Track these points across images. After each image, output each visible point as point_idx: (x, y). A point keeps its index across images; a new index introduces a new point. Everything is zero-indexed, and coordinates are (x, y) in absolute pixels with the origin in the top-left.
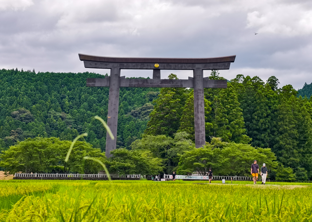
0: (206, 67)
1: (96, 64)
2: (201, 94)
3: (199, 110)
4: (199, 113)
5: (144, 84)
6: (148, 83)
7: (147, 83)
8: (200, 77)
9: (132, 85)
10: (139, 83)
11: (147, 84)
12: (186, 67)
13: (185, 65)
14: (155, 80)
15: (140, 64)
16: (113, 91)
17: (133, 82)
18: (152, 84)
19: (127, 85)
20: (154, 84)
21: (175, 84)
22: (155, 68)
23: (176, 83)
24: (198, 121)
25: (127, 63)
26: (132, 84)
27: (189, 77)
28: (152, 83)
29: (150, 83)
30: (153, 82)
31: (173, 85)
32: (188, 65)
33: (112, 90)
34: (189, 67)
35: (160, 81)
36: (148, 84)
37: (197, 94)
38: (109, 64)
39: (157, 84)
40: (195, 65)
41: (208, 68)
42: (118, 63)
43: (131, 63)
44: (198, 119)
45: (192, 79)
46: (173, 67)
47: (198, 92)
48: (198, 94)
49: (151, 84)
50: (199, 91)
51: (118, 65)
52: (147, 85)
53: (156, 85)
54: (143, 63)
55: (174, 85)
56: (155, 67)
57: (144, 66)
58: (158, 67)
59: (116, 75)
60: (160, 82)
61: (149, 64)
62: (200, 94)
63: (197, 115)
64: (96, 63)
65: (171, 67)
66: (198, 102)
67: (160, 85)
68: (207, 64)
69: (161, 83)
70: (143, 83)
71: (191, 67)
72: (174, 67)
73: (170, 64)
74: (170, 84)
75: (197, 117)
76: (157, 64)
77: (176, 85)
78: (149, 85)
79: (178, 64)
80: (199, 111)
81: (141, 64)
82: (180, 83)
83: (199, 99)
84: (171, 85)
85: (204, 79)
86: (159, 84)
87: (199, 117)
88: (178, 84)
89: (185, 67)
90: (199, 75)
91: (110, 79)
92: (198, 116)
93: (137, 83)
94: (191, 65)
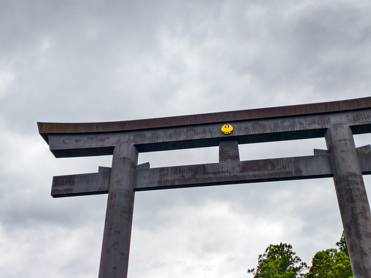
0: (360, 120)
1: (77, 141)
2: (358, 186)
3: (361, 229)
4: (364, 237)
5: (197, 177)
6: (209, 173)
7: (204, 174)
8: (346, 144)
9: (167, 181)
10: (185, 175)
11: (204, 176)
12: (305, 125)
13: (302, 120)
14: (225, 164)
15: (185, 130)
16: (115, 196)
17: (167, 175)
18: (217, 175)
19: (153, 183)
20: (224, 175)
21: (280, 171)
22: (223, 136)
23: (283, 167)
24: (363, 262)
25: (153, 132)
26: (165, 179)
27: (316, 151)
28: (219, 172)
29: (214, 173)
30: (220, 170)
31: (274, 171)
32: (310, 119)
33: (113, 196)
34: (312, 124)
35: (239, 166)
36: (207, 176)
37: (348, 188)
38: (108, 138)
39: (232, 174)
40: (326, 117)
41: (364, 120)
42: (131, 133)
43: (164, 131)
44: (362, 257)
45: (324, 154)
46: (271, 129)
47: (348, 181)
48: (351, 187)
49: (215, 176)
50: (350, 179)
51: (132, 138)
52: (206, 179)
53: (228, 177)
54: (191, 128)
55: (277, 171)
56: (223, 133)
57: (195, 134)
58: (232, 132)
59: (124, 158)
60: (238, 169)
61: (207, 128)
62: (356, 186)
63: (355, 244)
64: (78, 137)
65: (265, 130)
66: (352, 208)
67: (239, 174)
68: (361, 113)
69: (241, 171)
70: (193, 175)
71: (318, 124)
72: (273, 127)
73: (262, 122)
74: (267, 169)
75: (359, 249)
76: (227, 126)
77: (284, 170)
78: (210, 178)
79: (283, 120)
80: (361, 232)
81: (188, 130)
82: (293, 165)
83: (355, 198)
84: (271, 172)
85: (359, 151)
86: (236, 173)
87: (365, 250)
88: (288, 170)
89: (301, 124)
90: (342, 139)
91: (110, 173)
92: (361, 248)
93: (178, 176)
94: (317, 118)
